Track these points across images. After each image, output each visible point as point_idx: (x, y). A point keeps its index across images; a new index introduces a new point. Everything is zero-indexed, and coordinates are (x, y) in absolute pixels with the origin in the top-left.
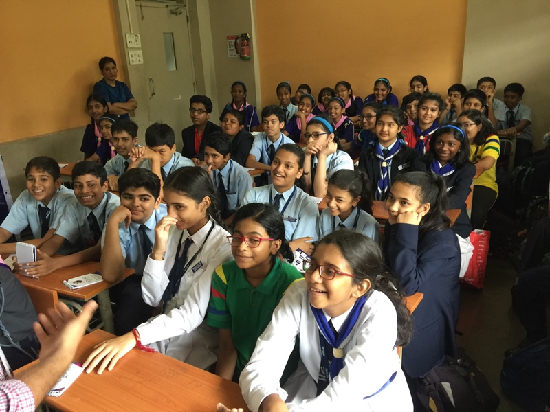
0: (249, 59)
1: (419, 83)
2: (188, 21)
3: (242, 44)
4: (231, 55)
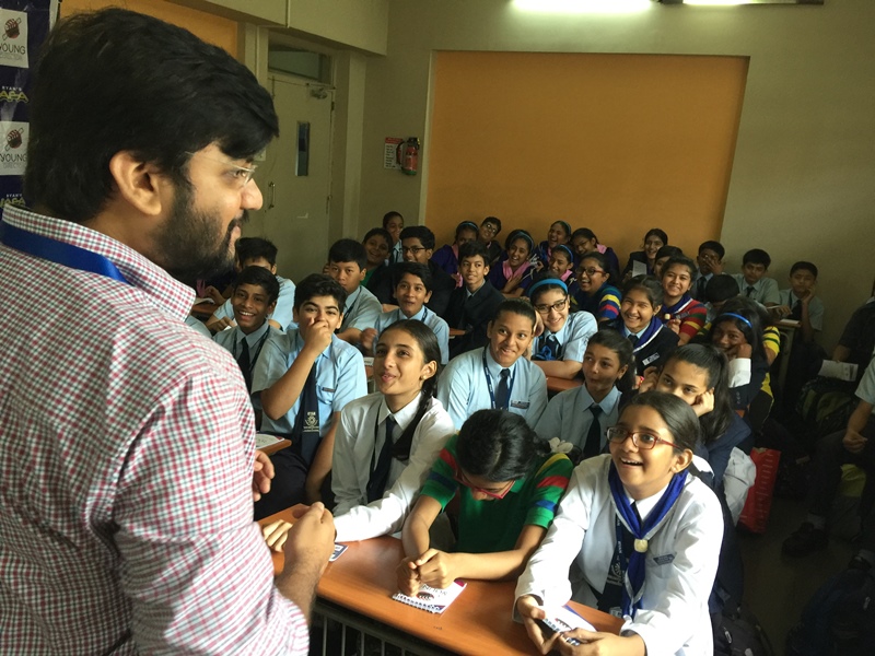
0: (414, 174)
1: (657, 239)
2: (332, 109)
3: (408, 153)
4: (388, 165)
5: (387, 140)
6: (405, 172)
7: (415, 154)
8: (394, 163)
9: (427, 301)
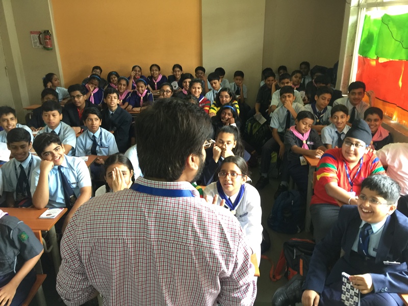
0: (51, 50)
1: (178, 69)
3: (46, 38)
4: (35, 46)
5: (31, 33)
6: (46, 48)
7: (50, 39)
8: (38, 44)
9: (101, 124)
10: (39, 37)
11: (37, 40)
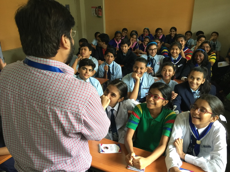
0: (101, 17)
3: (99, 11)
4: (93, 15)
5: (92, 7)
6: (98, 17)
7: (101, 11)
8: (95, 14)
9: (114, 60)
10: (96, 10)
11: (94, 12)
